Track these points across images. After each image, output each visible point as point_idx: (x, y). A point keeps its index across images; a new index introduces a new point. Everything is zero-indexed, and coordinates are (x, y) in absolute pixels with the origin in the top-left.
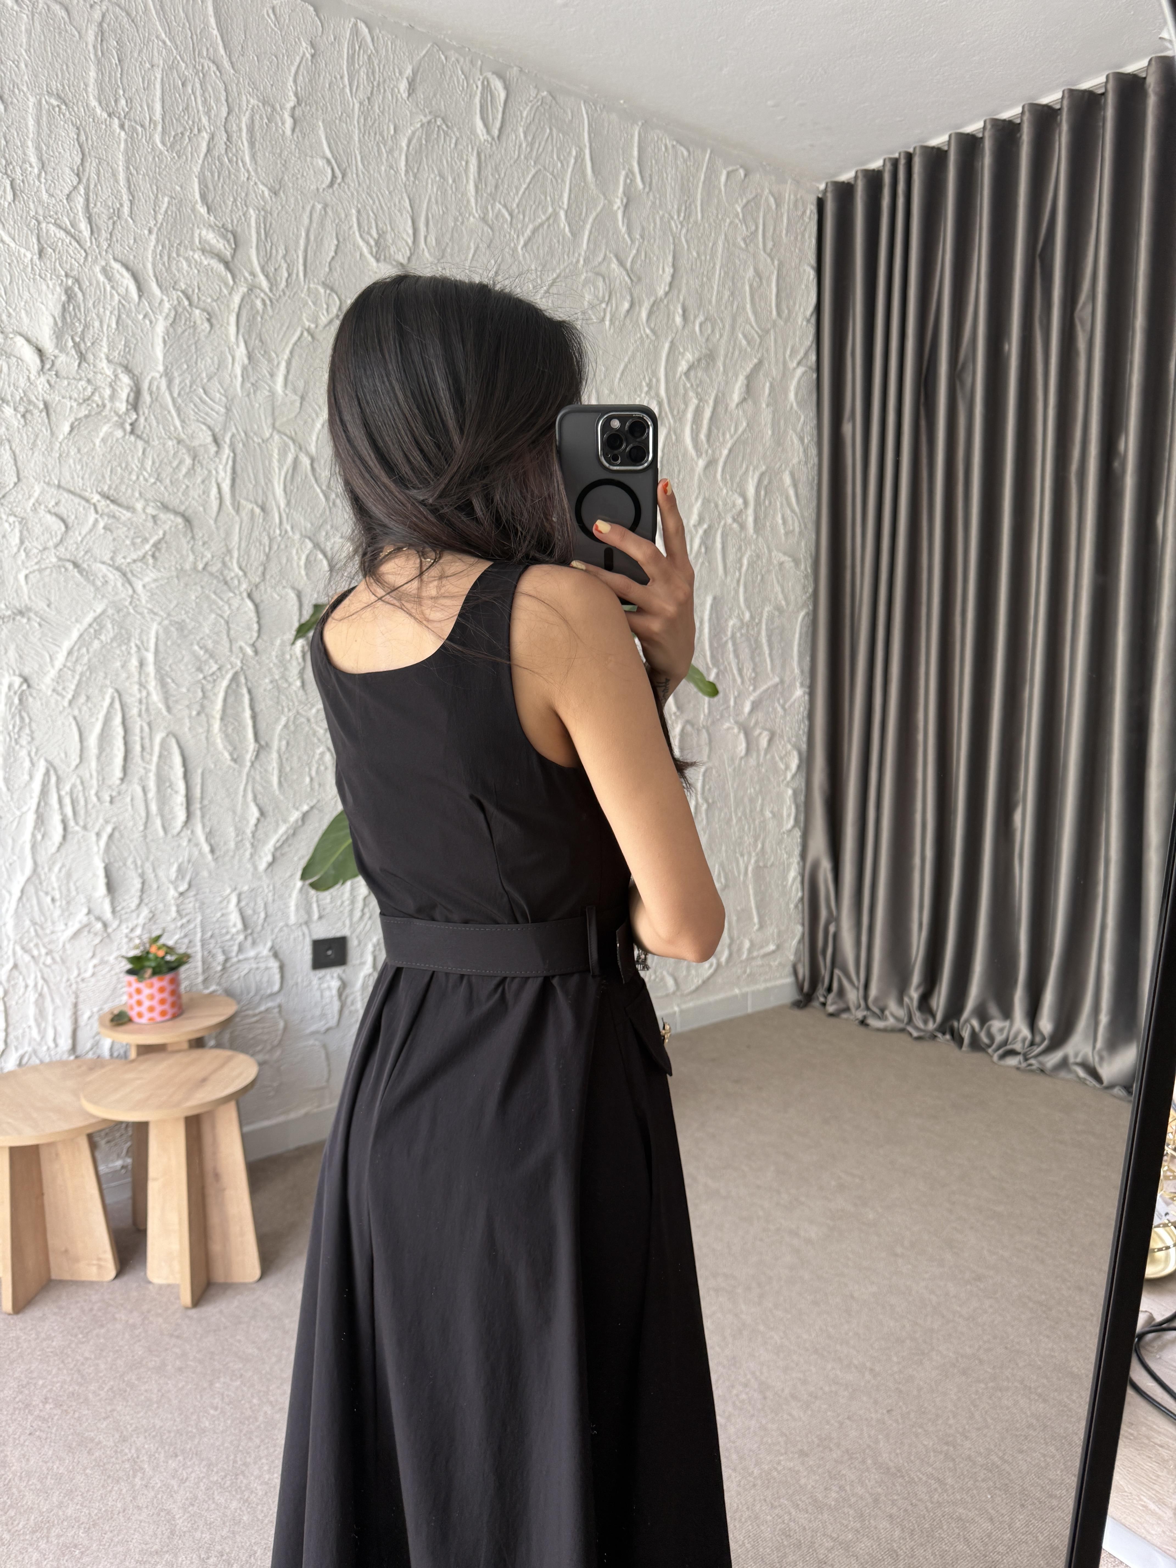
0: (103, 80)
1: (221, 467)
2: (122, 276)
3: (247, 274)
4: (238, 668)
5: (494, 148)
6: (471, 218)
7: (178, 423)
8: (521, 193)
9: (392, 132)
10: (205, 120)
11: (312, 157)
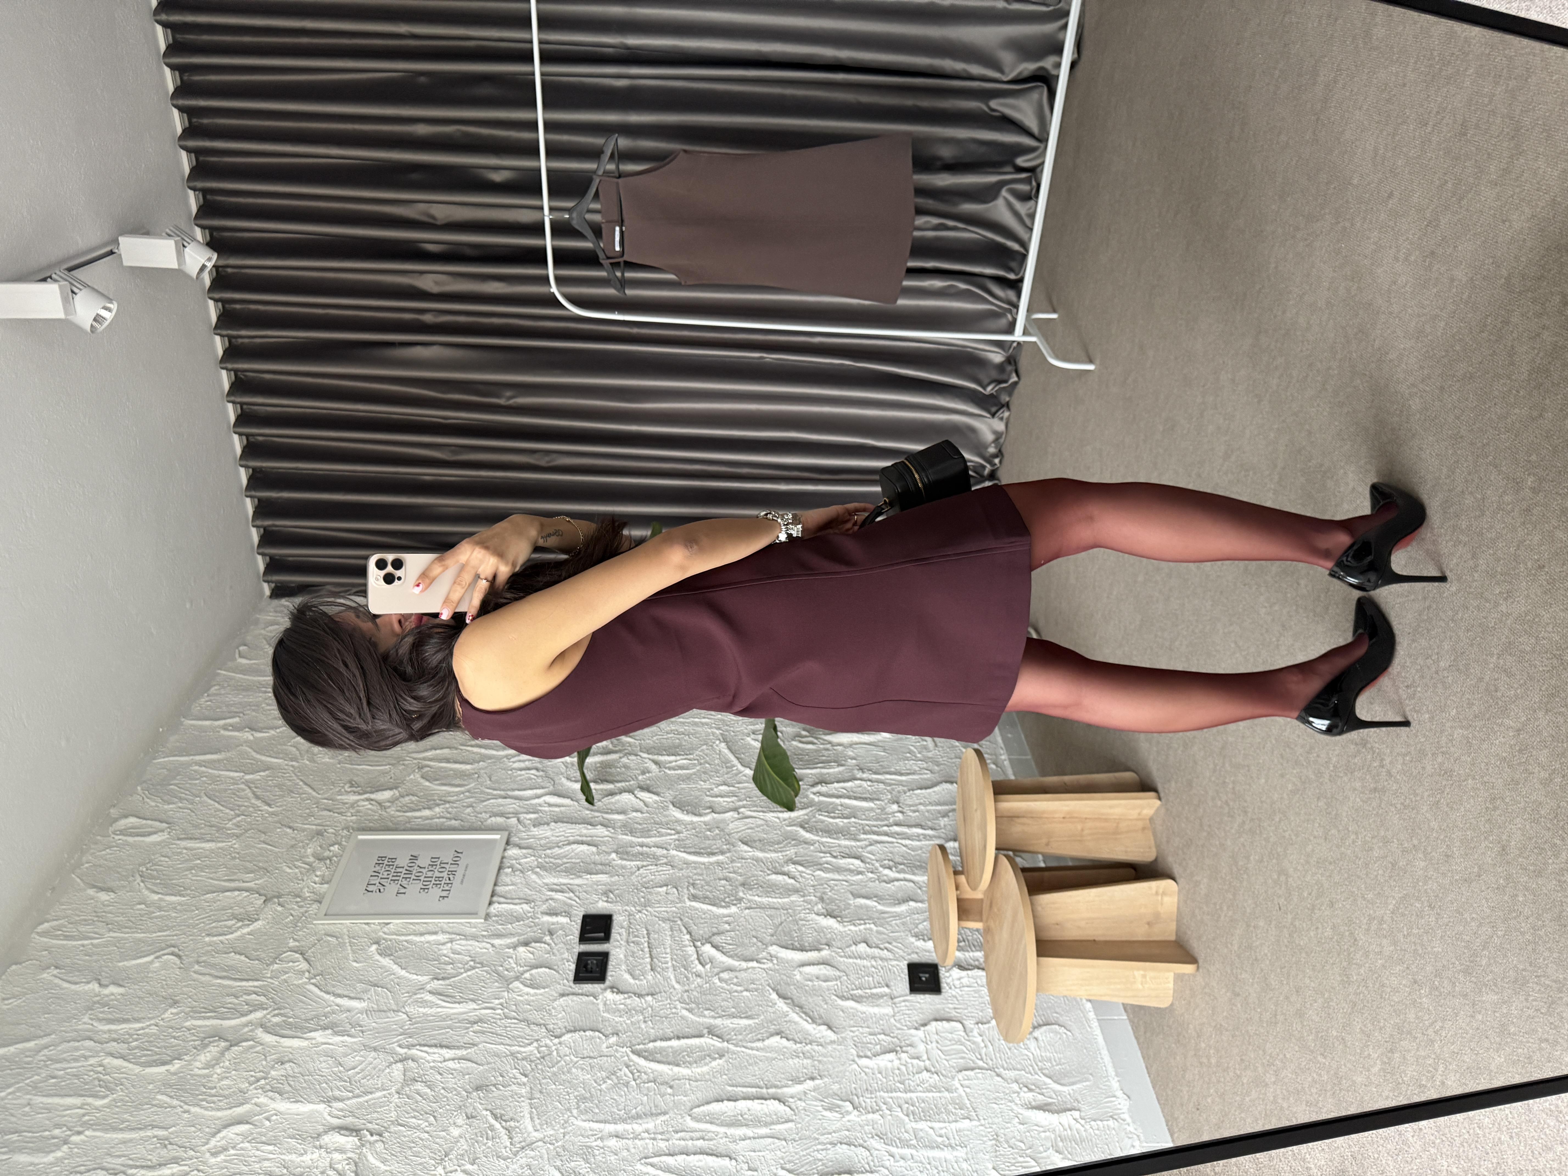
0: (30, 1148)
1: (429, 1058)
2: (224, 1137)
3: (246, 1029)
4: (628, 1050)
5: (177, 828)
6: (236, 846)
7: (379, 1094)
8: (222, 808)
9: (143, 906)
10: (92, 1061)
11: (148, 973)
